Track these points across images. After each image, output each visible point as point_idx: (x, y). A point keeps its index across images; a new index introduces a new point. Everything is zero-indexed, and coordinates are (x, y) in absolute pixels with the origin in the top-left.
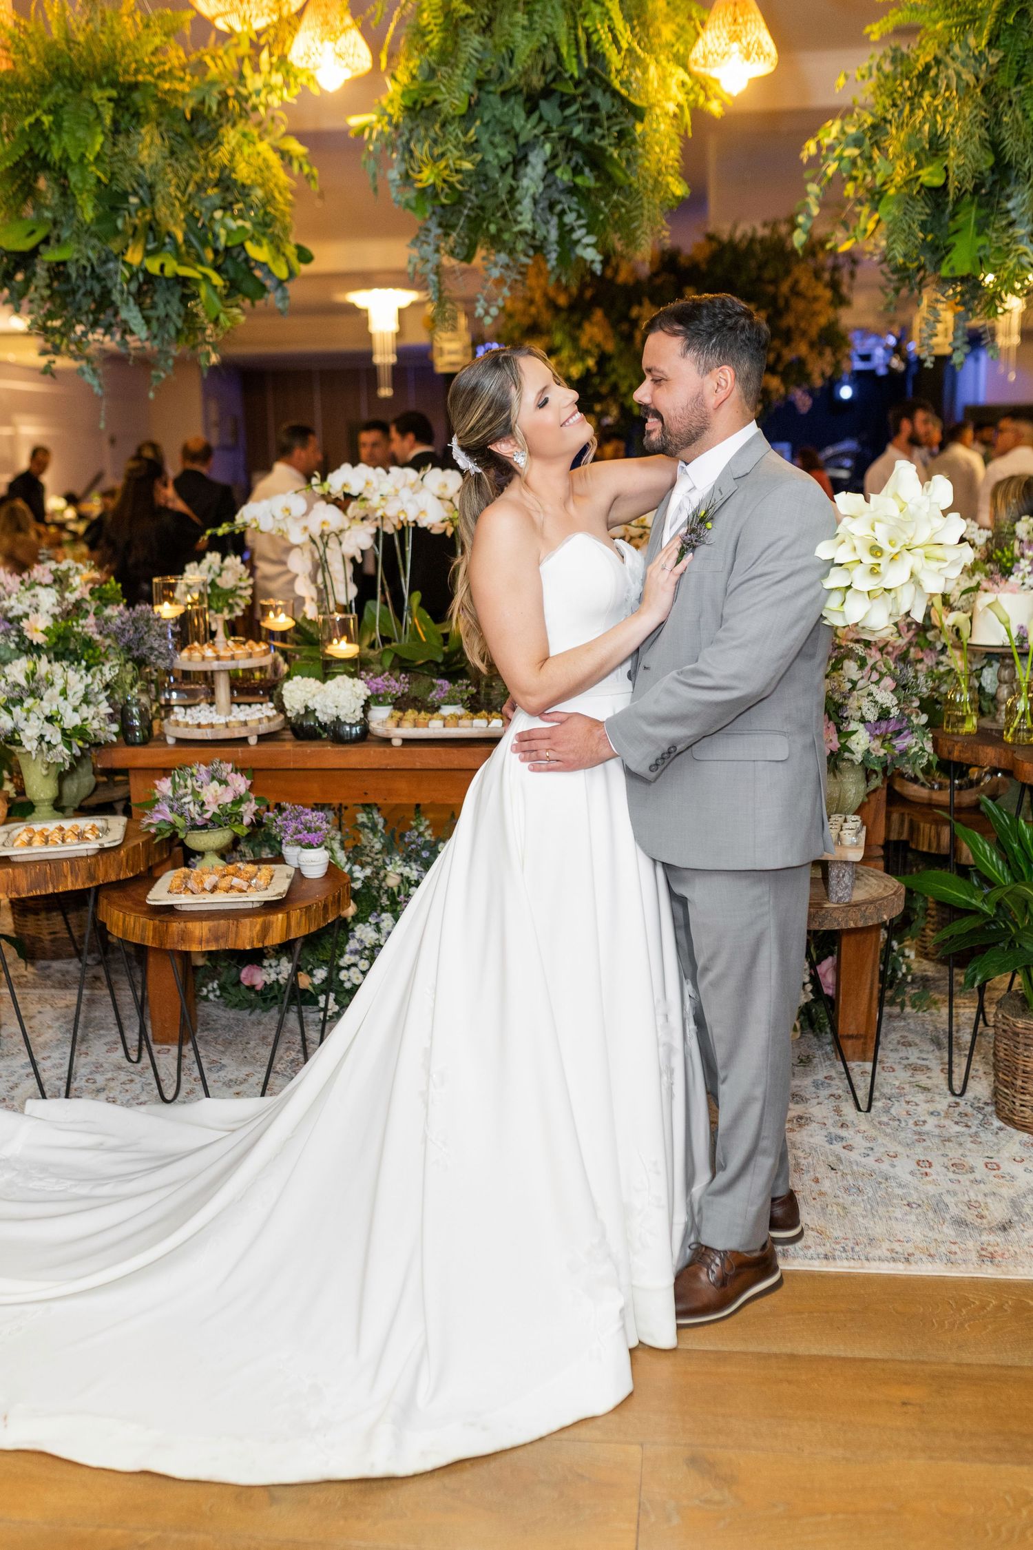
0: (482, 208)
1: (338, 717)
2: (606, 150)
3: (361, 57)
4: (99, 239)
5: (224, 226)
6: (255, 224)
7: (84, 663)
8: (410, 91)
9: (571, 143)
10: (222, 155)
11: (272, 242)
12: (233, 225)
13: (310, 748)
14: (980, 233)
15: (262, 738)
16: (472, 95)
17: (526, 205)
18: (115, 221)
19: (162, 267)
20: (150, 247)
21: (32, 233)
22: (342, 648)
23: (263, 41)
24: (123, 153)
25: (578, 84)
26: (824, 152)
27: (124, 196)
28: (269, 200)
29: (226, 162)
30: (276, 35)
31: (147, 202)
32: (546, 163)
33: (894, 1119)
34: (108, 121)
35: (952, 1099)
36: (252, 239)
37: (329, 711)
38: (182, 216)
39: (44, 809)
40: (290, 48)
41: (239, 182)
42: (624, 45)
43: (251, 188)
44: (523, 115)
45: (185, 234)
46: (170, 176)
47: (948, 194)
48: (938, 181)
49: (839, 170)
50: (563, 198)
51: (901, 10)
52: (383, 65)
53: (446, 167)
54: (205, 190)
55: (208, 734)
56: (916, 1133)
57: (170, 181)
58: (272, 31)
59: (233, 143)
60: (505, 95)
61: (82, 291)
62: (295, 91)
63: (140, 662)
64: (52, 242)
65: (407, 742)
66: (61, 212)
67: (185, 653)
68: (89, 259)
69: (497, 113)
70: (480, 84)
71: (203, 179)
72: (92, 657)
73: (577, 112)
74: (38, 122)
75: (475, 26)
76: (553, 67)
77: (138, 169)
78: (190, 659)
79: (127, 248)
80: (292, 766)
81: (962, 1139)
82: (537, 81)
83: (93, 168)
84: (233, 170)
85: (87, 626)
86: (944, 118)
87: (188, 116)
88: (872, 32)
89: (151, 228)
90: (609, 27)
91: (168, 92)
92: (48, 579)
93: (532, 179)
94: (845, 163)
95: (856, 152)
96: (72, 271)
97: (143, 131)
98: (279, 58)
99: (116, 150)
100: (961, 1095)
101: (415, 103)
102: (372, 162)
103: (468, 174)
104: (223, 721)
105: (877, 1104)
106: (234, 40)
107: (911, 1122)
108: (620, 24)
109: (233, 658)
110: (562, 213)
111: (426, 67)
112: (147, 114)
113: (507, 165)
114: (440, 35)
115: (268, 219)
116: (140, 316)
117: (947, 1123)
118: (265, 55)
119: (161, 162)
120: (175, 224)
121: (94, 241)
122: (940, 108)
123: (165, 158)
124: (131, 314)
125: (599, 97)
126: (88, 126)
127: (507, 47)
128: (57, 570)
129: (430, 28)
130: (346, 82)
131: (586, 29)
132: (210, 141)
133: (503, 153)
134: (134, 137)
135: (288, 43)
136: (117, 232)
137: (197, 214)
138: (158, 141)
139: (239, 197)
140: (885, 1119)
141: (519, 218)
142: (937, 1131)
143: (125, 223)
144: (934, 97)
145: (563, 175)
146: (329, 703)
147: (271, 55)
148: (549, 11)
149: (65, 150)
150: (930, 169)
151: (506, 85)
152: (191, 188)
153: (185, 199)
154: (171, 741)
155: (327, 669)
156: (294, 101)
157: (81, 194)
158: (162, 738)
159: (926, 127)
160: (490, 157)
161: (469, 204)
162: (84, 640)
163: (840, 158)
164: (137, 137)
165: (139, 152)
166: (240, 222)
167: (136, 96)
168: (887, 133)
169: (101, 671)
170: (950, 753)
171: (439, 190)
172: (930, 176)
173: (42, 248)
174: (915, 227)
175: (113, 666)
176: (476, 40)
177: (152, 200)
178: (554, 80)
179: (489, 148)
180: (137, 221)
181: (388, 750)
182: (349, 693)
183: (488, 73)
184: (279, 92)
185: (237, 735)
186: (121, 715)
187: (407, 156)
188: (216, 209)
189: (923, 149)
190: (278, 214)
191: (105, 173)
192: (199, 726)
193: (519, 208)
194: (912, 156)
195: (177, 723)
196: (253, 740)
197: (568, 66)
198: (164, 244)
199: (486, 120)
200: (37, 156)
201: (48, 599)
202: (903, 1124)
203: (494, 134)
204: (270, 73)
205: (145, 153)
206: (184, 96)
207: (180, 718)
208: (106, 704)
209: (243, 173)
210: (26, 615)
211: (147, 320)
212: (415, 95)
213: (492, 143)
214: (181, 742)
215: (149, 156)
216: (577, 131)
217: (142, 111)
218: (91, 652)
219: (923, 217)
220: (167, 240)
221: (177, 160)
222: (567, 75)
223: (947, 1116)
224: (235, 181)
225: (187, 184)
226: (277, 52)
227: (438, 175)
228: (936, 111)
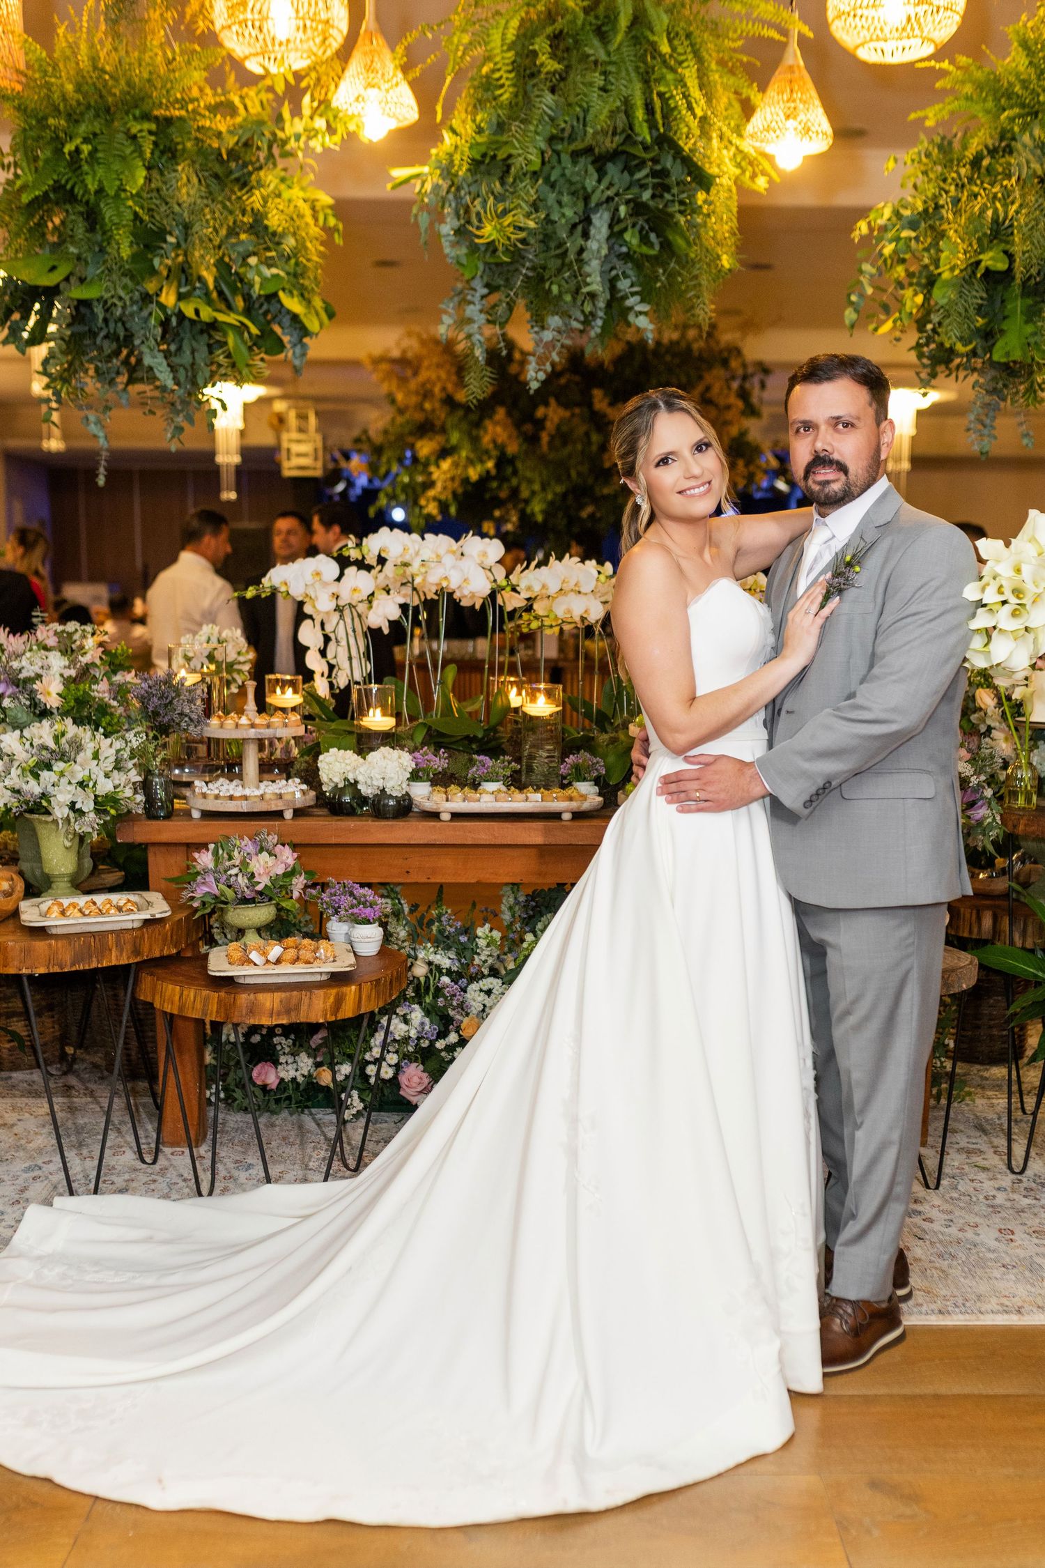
0: (544, 268)
1: (383, 791)
2: (671, 216)
3: (406, 108)
4: (132, 277)
5: (259, 274)
6: (288, 274)
7: (101, 730)
8: (478, 144)
9: (638, 208)
10: (255, 200)
11: (302, 295)
12: (268, 272)
13: (351, 823)
14: (1029, 321)
15: (298, 813)
16: (543, 153)
17: (594, 268)
18: (151, 260)
19: (197, 312)
20: (183, 290)
21: (53, 268)
22: (377, 720)
23: (303, 84)
24: (158, 190)
25: (646, 148)
26: (876, 233)
27: (161, 234)
28: (301, 248)
29: (257, 206)
30: (318, 79)
31: (182, 243)
32: (611, 226)
33: (964, 1195)
34: (148, 155)
35: (1014, 1177)
36: (284, 290)
37: (375, 783)
38: (212, 261)
39: (62, 885)
40: (335, 92)
41: (271, 230)
42: (699, 113)
43: (283, 235)
44: (595, 176)
45: (216, 280)
46: (208, 217)
47: (1013, 278)
48: (1002, 266)
49: (895, 252)
50: (618, 264)
51: (957, 99)
52: (439, 117)
53: (509, 226)
54: (238, 234)
55: (244, 807)
56: (989, 1206)
57: (207, 221)
58: (313, 75)
59: (272, 187)
60: (575, 155)
61: (102, 334)
62: (337, 138)
63: (164, 730)
64: (73, 280)
65: (456, 816)
66: (86, 247)
67: (214, 721)
68: (120, 298)
69: (567, 172)
70: (551, 140)
71: (235, 222)
72: (109, 724)
73: (647, 176)
74: (78, 150)
75: (548, 84)
76: (624, 131)
77: (177, 209)
78: (222, 726)
79: (161, 290)
80: (333, 841)
81: (1036, 1210)
82: (609, 144)
83: (130, 203)
84: (265, 215)
85: (101, 690)
86: (1005, 206)
87: (225, 157)
88: (926, 118)
89: (183, 271)
90: (683, 94)
91: (199, 129)
92: (52, 641)
93: (598, 241)
94: (901, 243)
95: (913, 234)
96: (99, 311)
97: (180, 168)
98: (320, 103)
99: (153, 186)
100: (1022, 1172)
101: (484, 155)
102: (425, 214)
103: (531, 232)
104: (258, 793)
105: (944, 1182)
106: (268, 82)
107: (981, 1197)
108: (695, 93)
109: (268, 726)
110: (616, 278)
111: (494, 120)
112: (184, 150)
113: (574, 226)
114: (511, 89)
115: (299, 271)
116: (165, 363)
117: (1015, 1196)
118: (306, 99)
119: (199, 201)
120: (207, 269)
121: (126, 280)
122: (1000, 195)
123: (202, 197)
124: (154, 360)
125: (669, 165)
126: (123, 158)
127: (581, 106)
128: (63, 631)
129: (501, 82)
130: (390, 132)
131: (660, 95)
132: (245, 184)
133: (569, 212)
134: (169, 175)
135: (332, 87)
136: (153, 272)
137: (227, 259)
138: (195, 180)
139: (269, 244)
140: (955, 1195)
141: (588, 280)
142: (1009, 1204)
143: (161, 263)
144: (992, 185)
145: (631, 237)
146: (376, 774)
147: (313, 100)
148: (623, 74)
149: (100, 181)
150: (991, 254)
151: (577, 145)
152: (223, 232)
153: (217, 242)
154: (196, 814)
155: (365, 743)
156: (337, 148)
157: (118, 229)
158: (187, 814)
159: (990, 213)
160: (555, 217)
161: (528, 264)
162: (100, 706)
163: (897, 239)
164: (173, 174)
165: (179, 189)
166: (274, 271)
167: (172, 130)
168: (942, 218)
169: (123, 737)
170: (1015, 826)
171: (500, 248)
172: (992, 260)
173: (62, 287)
174: (972, 311)
175: (139, 733)
176: (549, 98)
177: (186, 240)
178: (623, 144)
179: (556, 206)
180: (169, 262)
181: (438, 824)
182: (396, 764)
183: (563, 130)
184: (320, 136)
185: (274, 808)
186: (145, 786)
187: (462, 212)
188: (249, 256)
189: (985, 234)
190: (309, 264)
191: (142, 207)
192: (231, 798)
193: (587, 269)
194: (975, 242)
195: (204, 796)
196: (288, 815)
197: (637, 129)
198: (195, 289)
199: (553, 179)
200: (64, 187)
201: (57, 662)
202: (974, 1199)
203: (561, 193)
204: (312, 118)
205: (184, 191)
206: (219, 135)
207: (205, 789)
208: (134, 772)
209: (274, 221)
210: (39, 677)
211: (173, 368)
212: (483, 149)
213: (559, 203)
214: (208, 815)
215: (188, 195)
216: (646, 196)
217: (180, 147)
218: (108, 718)
219: (980, 301)
220: (198, 285)
221: (213, 201)
222: (640, 139)
223: (1013, 1191)
224: (266, 227)
225: (221, 225)
226: (319, 95)
227: (501, 230)
228: (995, 197)
